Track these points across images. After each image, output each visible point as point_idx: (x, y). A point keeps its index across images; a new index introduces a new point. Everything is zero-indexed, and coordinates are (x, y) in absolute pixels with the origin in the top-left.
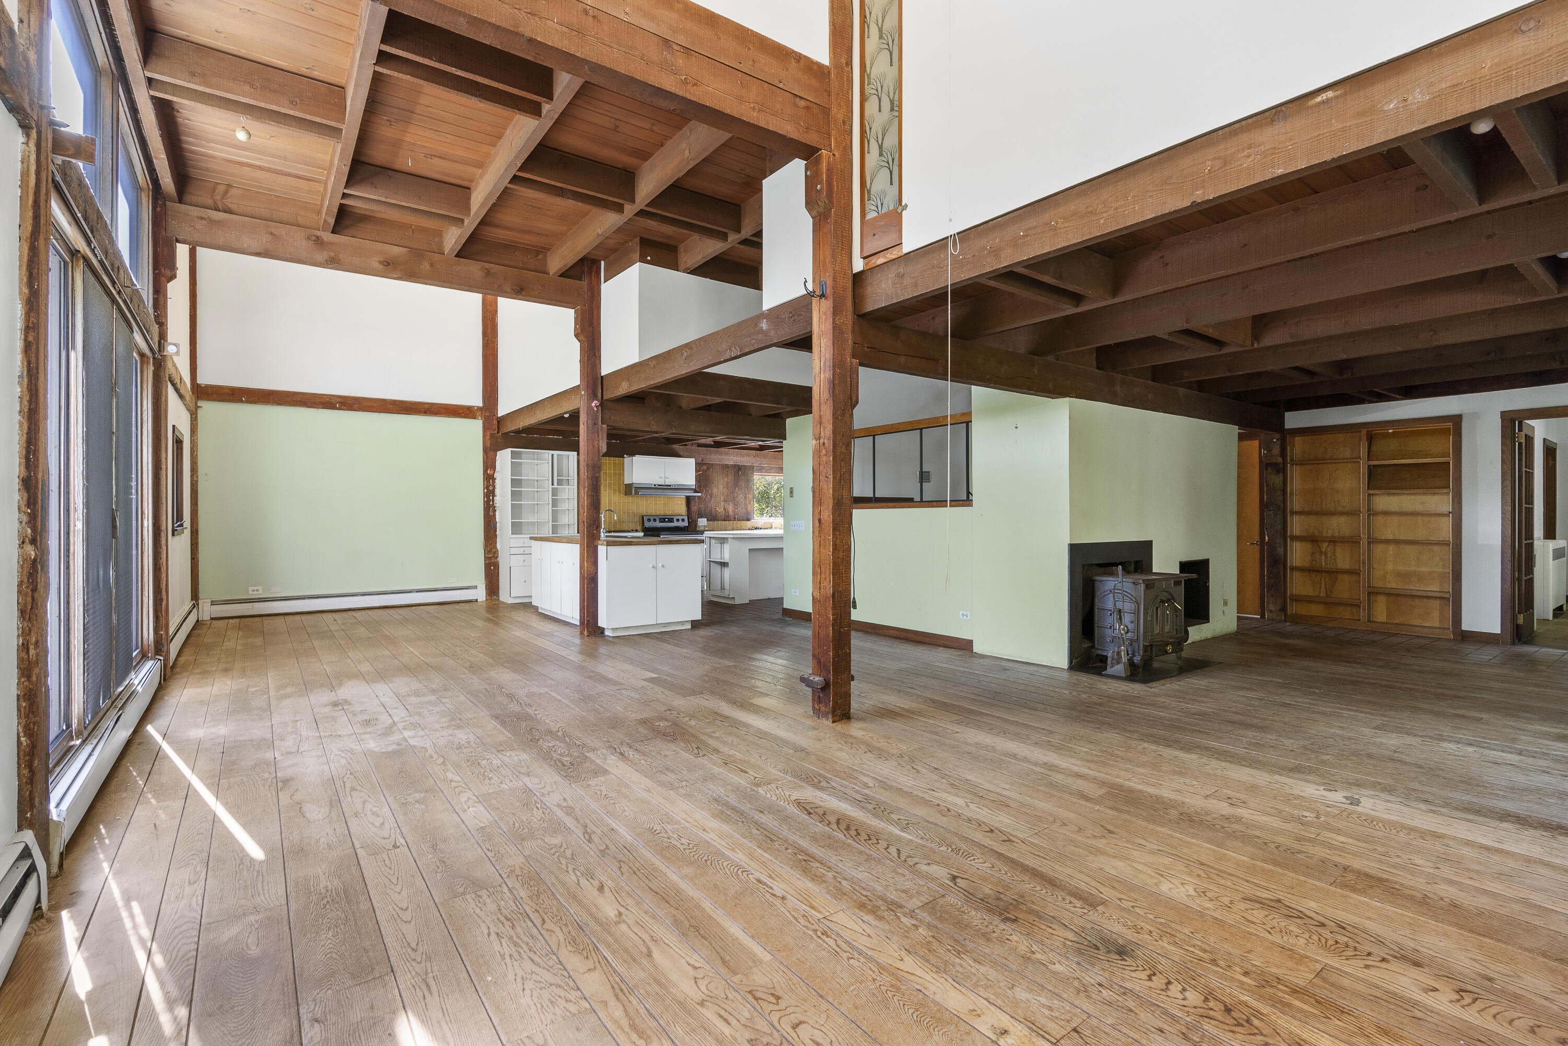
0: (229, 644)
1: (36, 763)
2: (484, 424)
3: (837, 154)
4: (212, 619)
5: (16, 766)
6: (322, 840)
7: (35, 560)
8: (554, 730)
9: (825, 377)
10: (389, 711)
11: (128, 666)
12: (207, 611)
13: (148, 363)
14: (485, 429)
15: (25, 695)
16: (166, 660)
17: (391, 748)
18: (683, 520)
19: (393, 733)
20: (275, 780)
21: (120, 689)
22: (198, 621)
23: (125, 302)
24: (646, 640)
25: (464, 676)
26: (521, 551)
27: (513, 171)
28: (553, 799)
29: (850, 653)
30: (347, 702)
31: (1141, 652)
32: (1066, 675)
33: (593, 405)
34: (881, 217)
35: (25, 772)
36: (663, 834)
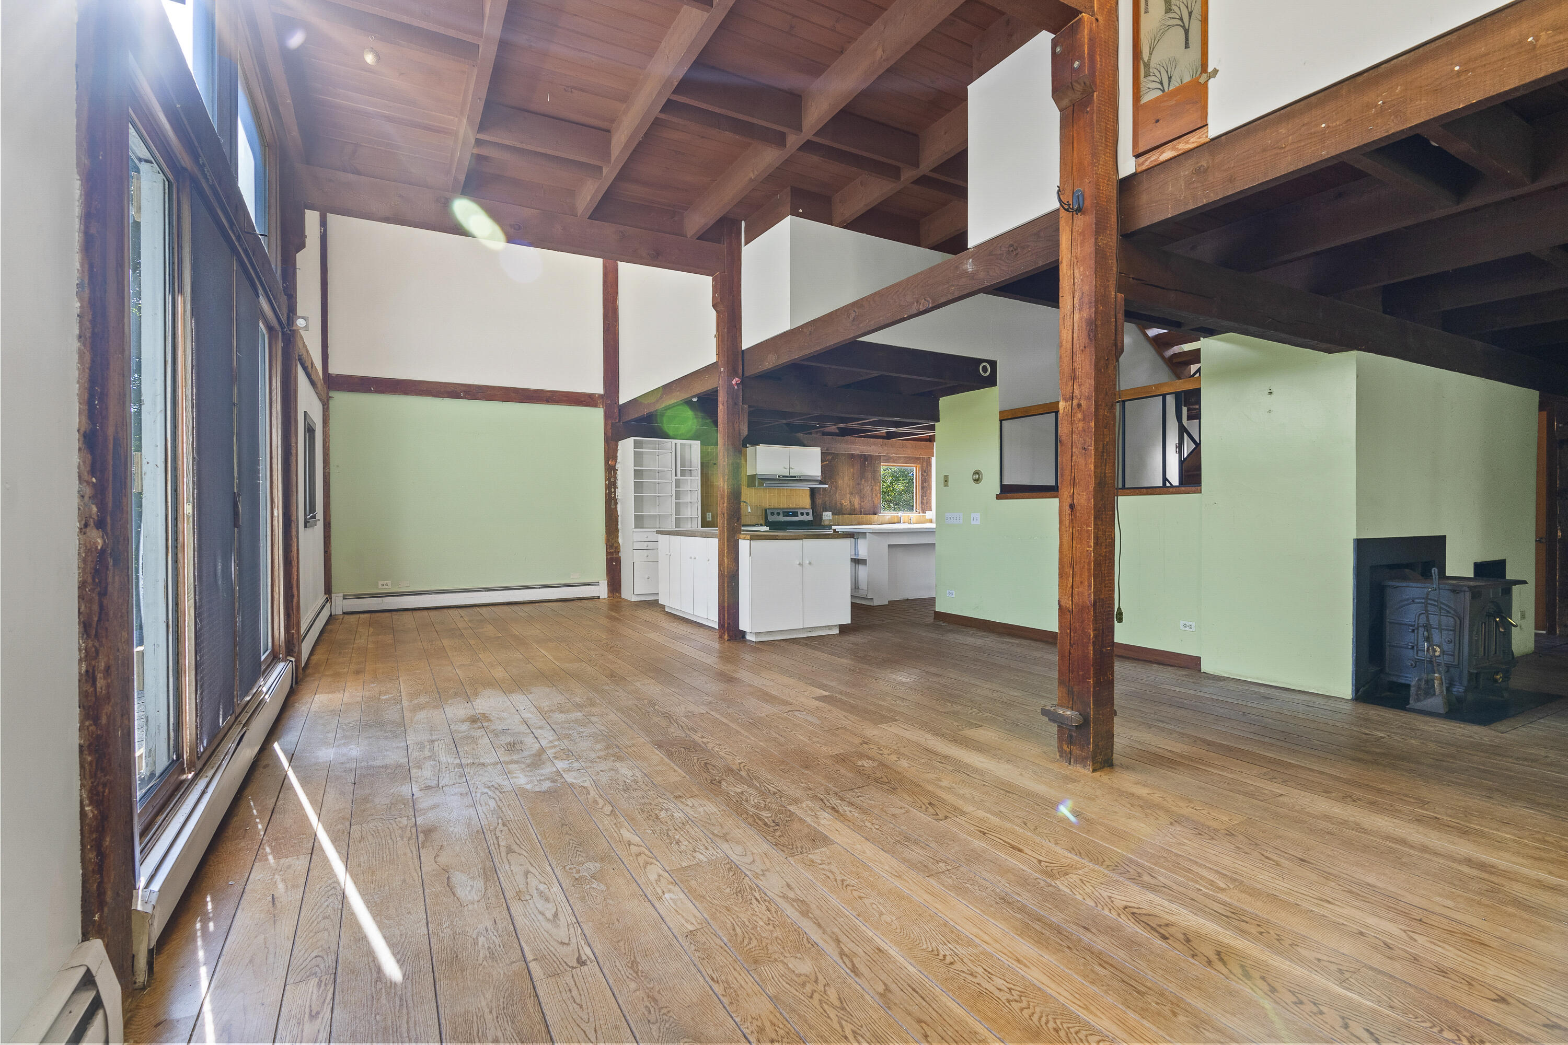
0: (360, 642)
1: (107, 841)
2: (605, 412)
3: (1100, 18)
4: (344, 613)
5: (79, 847)
6: (481, 940)
7: (103, 552)
8: (735, 767)
9: (1081, 319)
10: (534, 731)
11: (258, 671)
12: (340, 605)
13: (277, 337)
14: (607, 417)
15: (89, 746)
16: (298, 661)
17: (547, 785)
18: (808, 514)
19: (544, 763)
20: (414, 830)
21: (248, 698)
22: (331, 615)
23: (246, 251)
24: (795, 647)
25: (607, 688)
26: (644, 545)
27: (667, 95)
28: (773, 885)
29: (1113, 680)
30: (485, 717)
31: (1465, 682)
32: (1348, 707)
33: (734, 382)
34: (1168, 95)
35: (92, 855)
36: (959, 966)
